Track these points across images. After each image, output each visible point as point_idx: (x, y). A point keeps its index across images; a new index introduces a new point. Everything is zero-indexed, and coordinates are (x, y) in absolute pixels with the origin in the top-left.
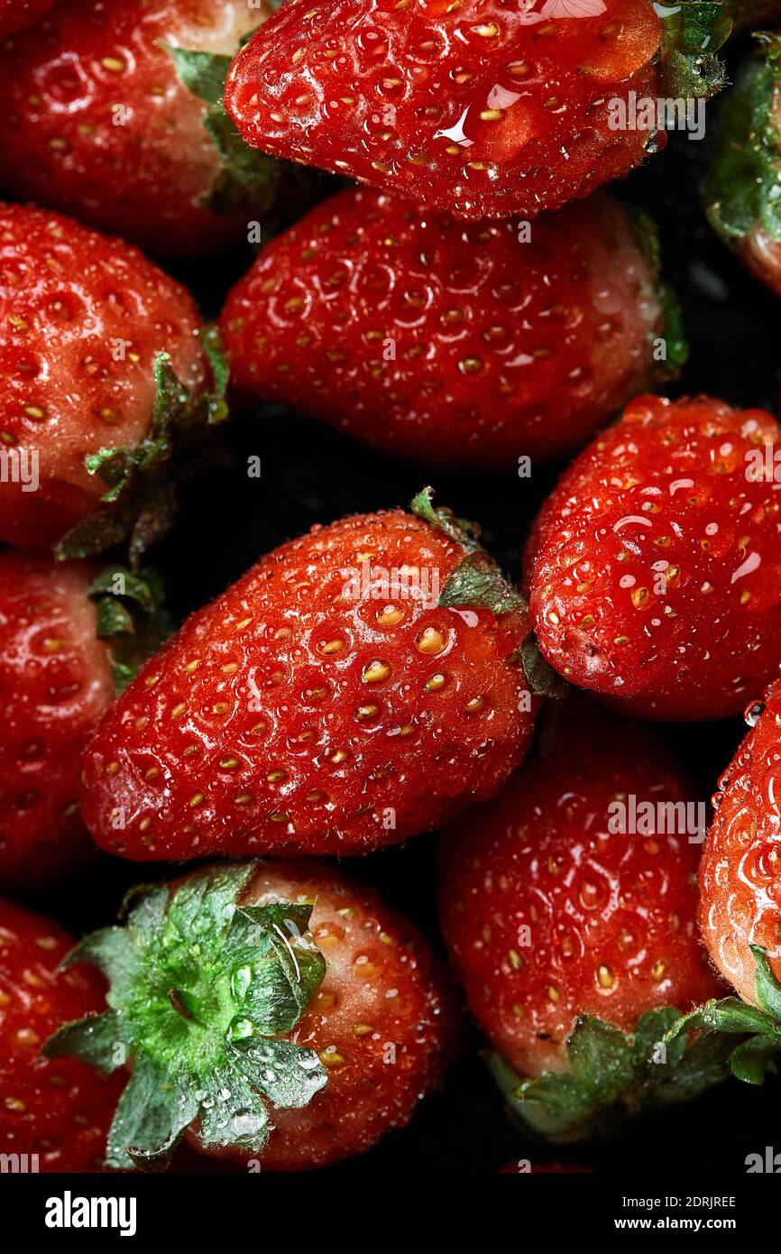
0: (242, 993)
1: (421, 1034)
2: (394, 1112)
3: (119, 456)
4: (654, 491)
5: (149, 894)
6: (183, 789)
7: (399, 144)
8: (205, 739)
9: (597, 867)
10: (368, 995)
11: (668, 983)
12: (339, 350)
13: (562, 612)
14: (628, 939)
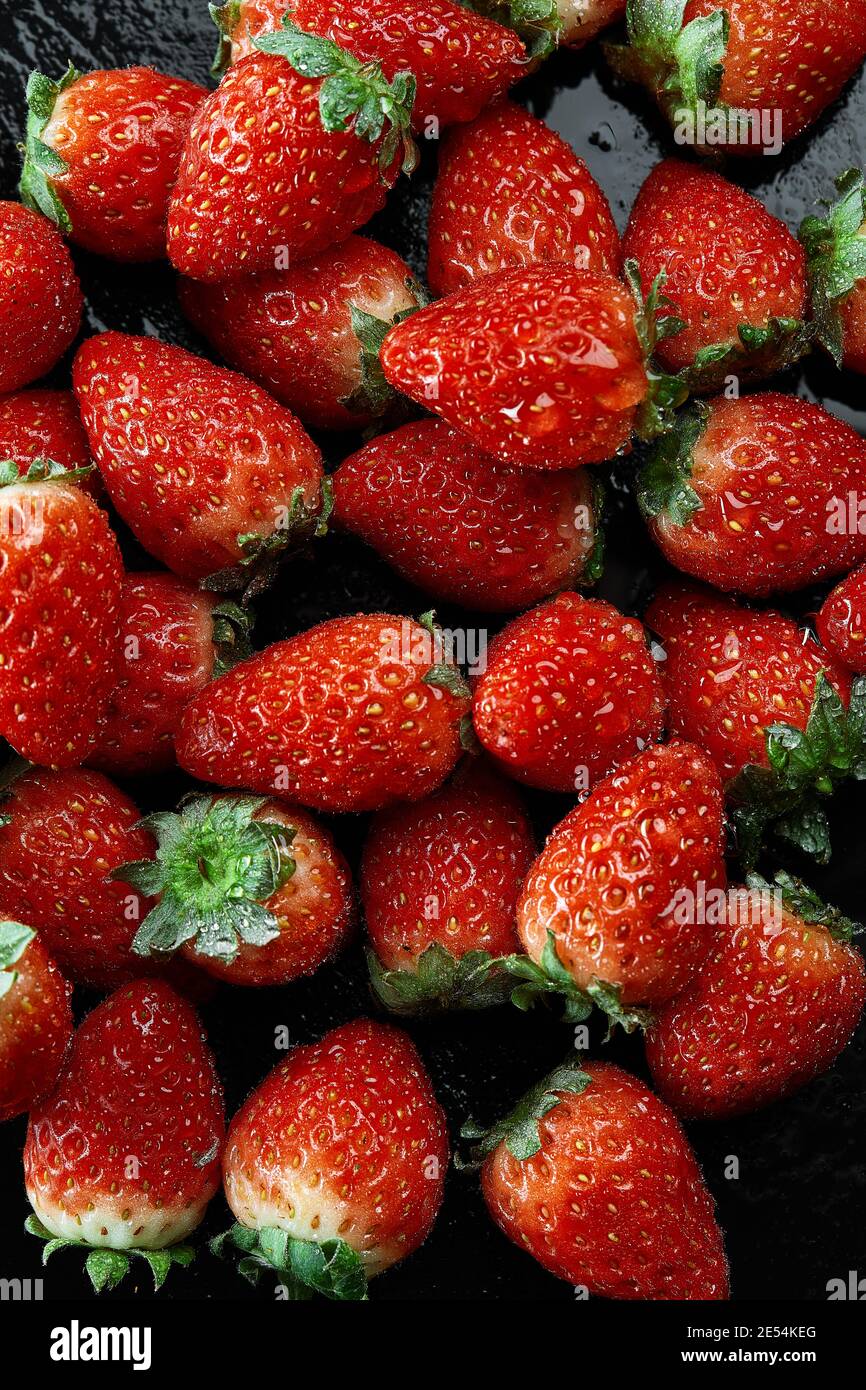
0: (242, 872)
1: (336, 924)
2: (308, 964)
3: (258, 540)
4: (564, 650)
5: (199, 798)
6: (243, 744)
7: (478, 409)
8: (264, 720)
9: (466, 858)
10: (314, 892)
11: (488, 937)
12: (402, 514)
13: (494, 706)
14: (473, 905)
